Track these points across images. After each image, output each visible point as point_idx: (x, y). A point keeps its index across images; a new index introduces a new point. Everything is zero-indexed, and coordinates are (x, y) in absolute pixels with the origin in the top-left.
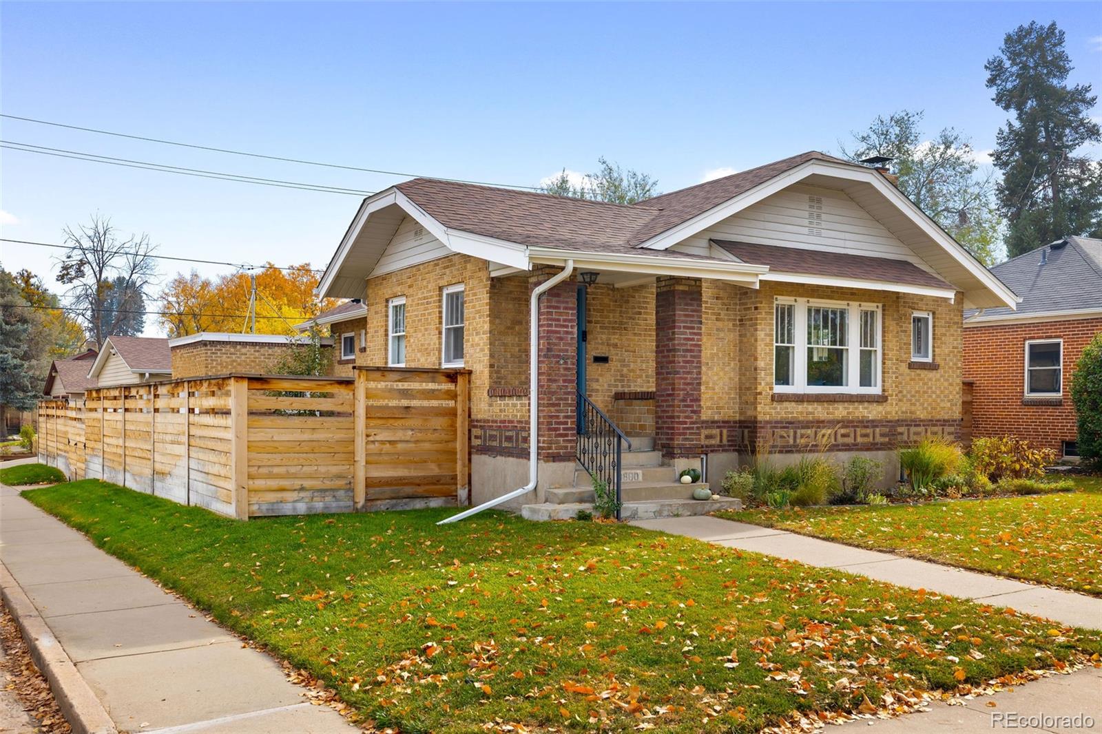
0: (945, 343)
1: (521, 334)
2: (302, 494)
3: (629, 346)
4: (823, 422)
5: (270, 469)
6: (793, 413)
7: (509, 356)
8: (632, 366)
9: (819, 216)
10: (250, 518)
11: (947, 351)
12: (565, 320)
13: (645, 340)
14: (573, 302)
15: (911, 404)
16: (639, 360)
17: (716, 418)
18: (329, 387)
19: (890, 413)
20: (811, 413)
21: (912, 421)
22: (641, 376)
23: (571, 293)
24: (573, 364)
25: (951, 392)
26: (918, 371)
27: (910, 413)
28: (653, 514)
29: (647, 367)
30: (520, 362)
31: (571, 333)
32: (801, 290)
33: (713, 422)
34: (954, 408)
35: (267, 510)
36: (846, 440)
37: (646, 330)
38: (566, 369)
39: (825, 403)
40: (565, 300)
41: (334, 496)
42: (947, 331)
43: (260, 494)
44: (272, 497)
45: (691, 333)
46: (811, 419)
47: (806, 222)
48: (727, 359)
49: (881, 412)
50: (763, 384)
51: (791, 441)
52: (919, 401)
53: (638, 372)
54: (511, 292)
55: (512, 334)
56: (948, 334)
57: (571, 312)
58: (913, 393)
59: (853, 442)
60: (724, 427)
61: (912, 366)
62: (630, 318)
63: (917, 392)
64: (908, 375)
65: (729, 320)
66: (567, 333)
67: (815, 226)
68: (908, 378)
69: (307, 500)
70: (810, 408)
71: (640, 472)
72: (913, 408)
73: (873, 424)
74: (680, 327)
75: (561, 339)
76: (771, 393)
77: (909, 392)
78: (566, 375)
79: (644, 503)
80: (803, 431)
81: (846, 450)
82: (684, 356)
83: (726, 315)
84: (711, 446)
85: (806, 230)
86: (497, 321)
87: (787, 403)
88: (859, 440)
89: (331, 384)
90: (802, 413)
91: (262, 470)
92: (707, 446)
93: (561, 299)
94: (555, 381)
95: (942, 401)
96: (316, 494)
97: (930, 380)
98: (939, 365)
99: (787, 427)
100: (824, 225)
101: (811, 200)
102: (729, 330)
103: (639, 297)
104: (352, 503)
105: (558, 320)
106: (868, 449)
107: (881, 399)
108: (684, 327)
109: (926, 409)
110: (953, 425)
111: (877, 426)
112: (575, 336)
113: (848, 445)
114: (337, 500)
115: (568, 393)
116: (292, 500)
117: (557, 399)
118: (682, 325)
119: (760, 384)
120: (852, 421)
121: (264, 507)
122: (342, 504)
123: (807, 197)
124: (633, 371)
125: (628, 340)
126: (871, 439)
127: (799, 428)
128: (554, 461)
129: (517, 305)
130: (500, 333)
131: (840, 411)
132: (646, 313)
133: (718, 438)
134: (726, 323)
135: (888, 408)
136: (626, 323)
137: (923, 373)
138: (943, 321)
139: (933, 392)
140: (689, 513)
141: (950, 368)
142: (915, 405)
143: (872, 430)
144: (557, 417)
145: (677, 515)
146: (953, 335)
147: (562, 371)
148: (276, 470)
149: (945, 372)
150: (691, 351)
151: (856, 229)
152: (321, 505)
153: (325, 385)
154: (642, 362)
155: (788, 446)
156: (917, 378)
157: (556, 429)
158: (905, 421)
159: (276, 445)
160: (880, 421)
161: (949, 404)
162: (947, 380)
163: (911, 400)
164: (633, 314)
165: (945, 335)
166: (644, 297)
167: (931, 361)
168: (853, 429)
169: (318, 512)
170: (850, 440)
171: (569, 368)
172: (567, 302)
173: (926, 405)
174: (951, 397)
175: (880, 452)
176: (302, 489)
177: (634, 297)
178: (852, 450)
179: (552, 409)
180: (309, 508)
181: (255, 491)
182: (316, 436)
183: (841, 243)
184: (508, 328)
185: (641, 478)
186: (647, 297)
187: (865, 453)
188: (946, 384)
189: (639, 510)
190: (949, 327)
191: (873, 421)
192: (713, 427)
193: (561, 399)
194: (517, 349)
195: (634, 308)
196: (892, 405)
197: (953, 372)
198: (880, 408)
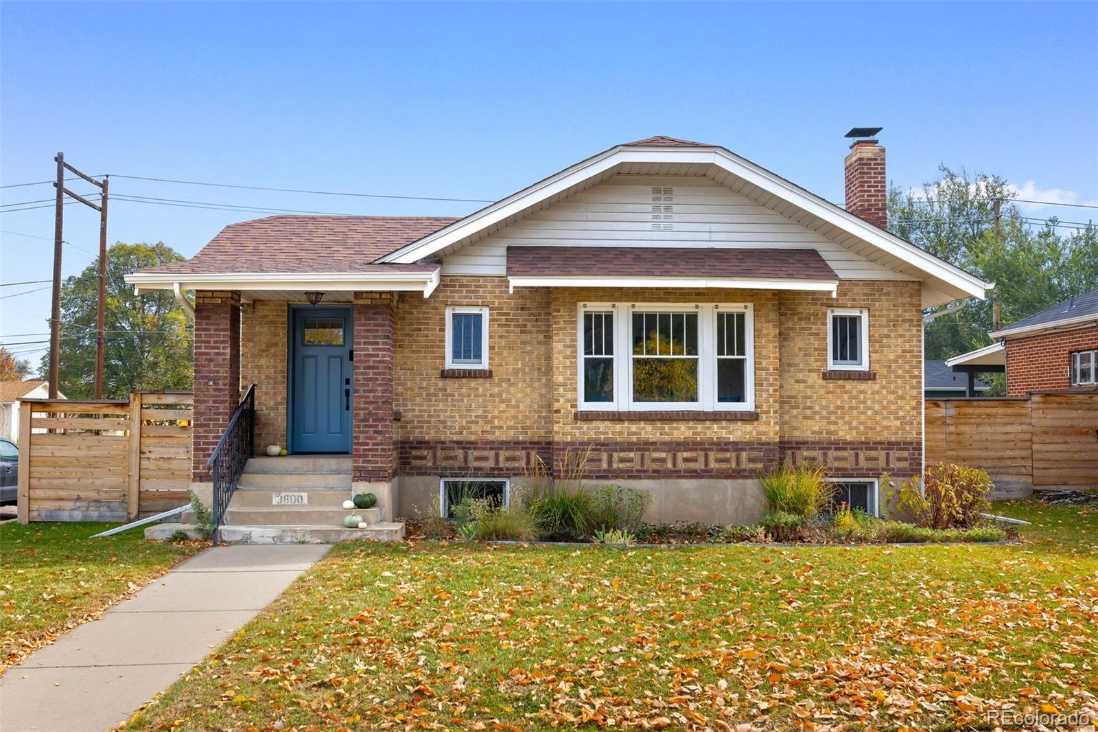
0: (889, 347)
1: (277, 356)
2: (78, 504)
3: (405, 363)
4: (654, 443)
5: (50, 481)
6: (607, 433)
7: (263, 377)
8: (409, 384)
9: (668, 209)
10: (30, 522)
11: (891, 356)
12: (216, 342)
13: (425, 357)
14: (226, 323)
15: (829, 423)
16: (418, 378)
17: (521, 438)
18: (105, 409)
19: (764, 433)
20: (635, 434)
21: (831, 443)
22: (420, 395)
23: (222, 315)
24: (225, 385)
25: (901, 408)
26: (841, 382)
27: (828, 433)
28: (271, 540)
29: (428, 385)
30: (275, 383)
31: (223, 354)
32: (617, 294)
33: (517, 443)
34: (908, 428)
35: (46, 516)
36: (692, 465)
37: (426, 347)
38: (216, 390)
39: (657, 422)
40: (216, 322)
41: (109, 507)
42: (891, 331)
43: (41, 503)
44: (51, 505)
45: (373, 349)
46: (635, 440)
47: (649, 217)
48: (536, 374)
49: (750, 433)
50: (562, 400)
51: (605, 465)
52: (842, 418)
53: (417, 390)
54: (265, 316)
55: (267, 356)
56: (892, 335)
57: (222, 333)
58: (832, 408)
59: (703, 467)
60: (533, 449)
61: (828, 376)
62: (407, 335)
63: (838, 407)
64: (822, 387)
65: (538, 332)
66: (218, 354)
67: (662, 220)
68: (822, 391)
69: (83, 509)
70: (634, 428)
71: (305, 495)
72: (832, 428)
73: (737, 447)
74: (359, 344)
75: (211, 360)
76: (573, 410)
77: (823, 408)
78: (216, 396)
79: (270, 528)
80: (622, 454)
81: (691, 477)
82: (365, 374)
83: (533, 326)
84: (514, 469)
85: (649, 226)
86: (251, 344)
87: (598, 422)
88: (713, 465)
89: (107, 407)
90: (621, 433)
91: (43, 481)
92: (508, 469)
93: (212, 321)
94: (204, 402)
95: (884, 418)
96: (91, 504)
97: (863, 392)
98: (875, 374)
99: (599, 450)
100: (676, 218)
101: (656, 191)
102: (539, 343)
103: (419, 313)
104: (126, 514)
105: (208, 342)
106: (727, 477)
107: (751, 417)
108: (365, 343)
109: (857, 428)
110: (907, 449)
111: (743, 450)
112: (228, 357)
113: (695, 471)
114: (111, 510)
115: (220, 414)
116: (69, 508)
117: (205, 420)
118: (362, 341)
119: (558, 401)
120: (701, 443)
121: (43, 514)
122: (115, 514)
123: (650, 188)
124: (411, 389)
125: (403, 357)
126: (734, 465)
127: (616, 451)
128: (201, 481)
129: (272, 329)
130: (253, 356)
131: (682, 432)
132: (428, 329)
133: (524, 461)
134: (534, 336)
135: (763, 428)
136: (401, 340)
137: (849, 385)
138: (884, 320)
139: (869, 408)
140: (319, 541)
141: (898, 377)
142: (835, 423)
143: (734, 454)
144: (206, 437)
145: (303, 543)
146: (901, 336)
147: (212, 392)
148: (55, 482)
149: (889, 382)
150: (374, 368)
151: (728, 218)
152: (96, 513)
153: (101, 408)
154: (423, 379)
155: (599, 471)
156: (839, 390)
157: (204, 450)
158: (818, 443)
159: (56, 459)
160: (748, 443)
161: (898, 423)
162: (893, 392)
163: (828, 418)
164: (411, 330)
165: (888, 336)
166: (425, 313)
167: (867, 369)
168: (702, 453)
169: (94, 520)
170: (699, 465)
171: (220, 389)
172: (218, 324)
173: (855, 424)
174: (901, 413)
175: (750, 482)
176: (79, 499)
177: (412, 313)
178: (702, 477)
179: (201, 430)
180: (85, 516)
181: (36, 499)
182: (92, 453)
183: (706, 236)
184: (262, 351)
185: (305, 501)
186: (428, 313)
187: (725, 481)
188: (891, 397)
189: (253, 535)
190: (894, 326)
191: (735, 443)
192: (517, 449)
193: (210, 420)
194: (272, 371)
195: (412, 324)
196: (768, 423)
197: (905, 382)
198: (749, 428)
